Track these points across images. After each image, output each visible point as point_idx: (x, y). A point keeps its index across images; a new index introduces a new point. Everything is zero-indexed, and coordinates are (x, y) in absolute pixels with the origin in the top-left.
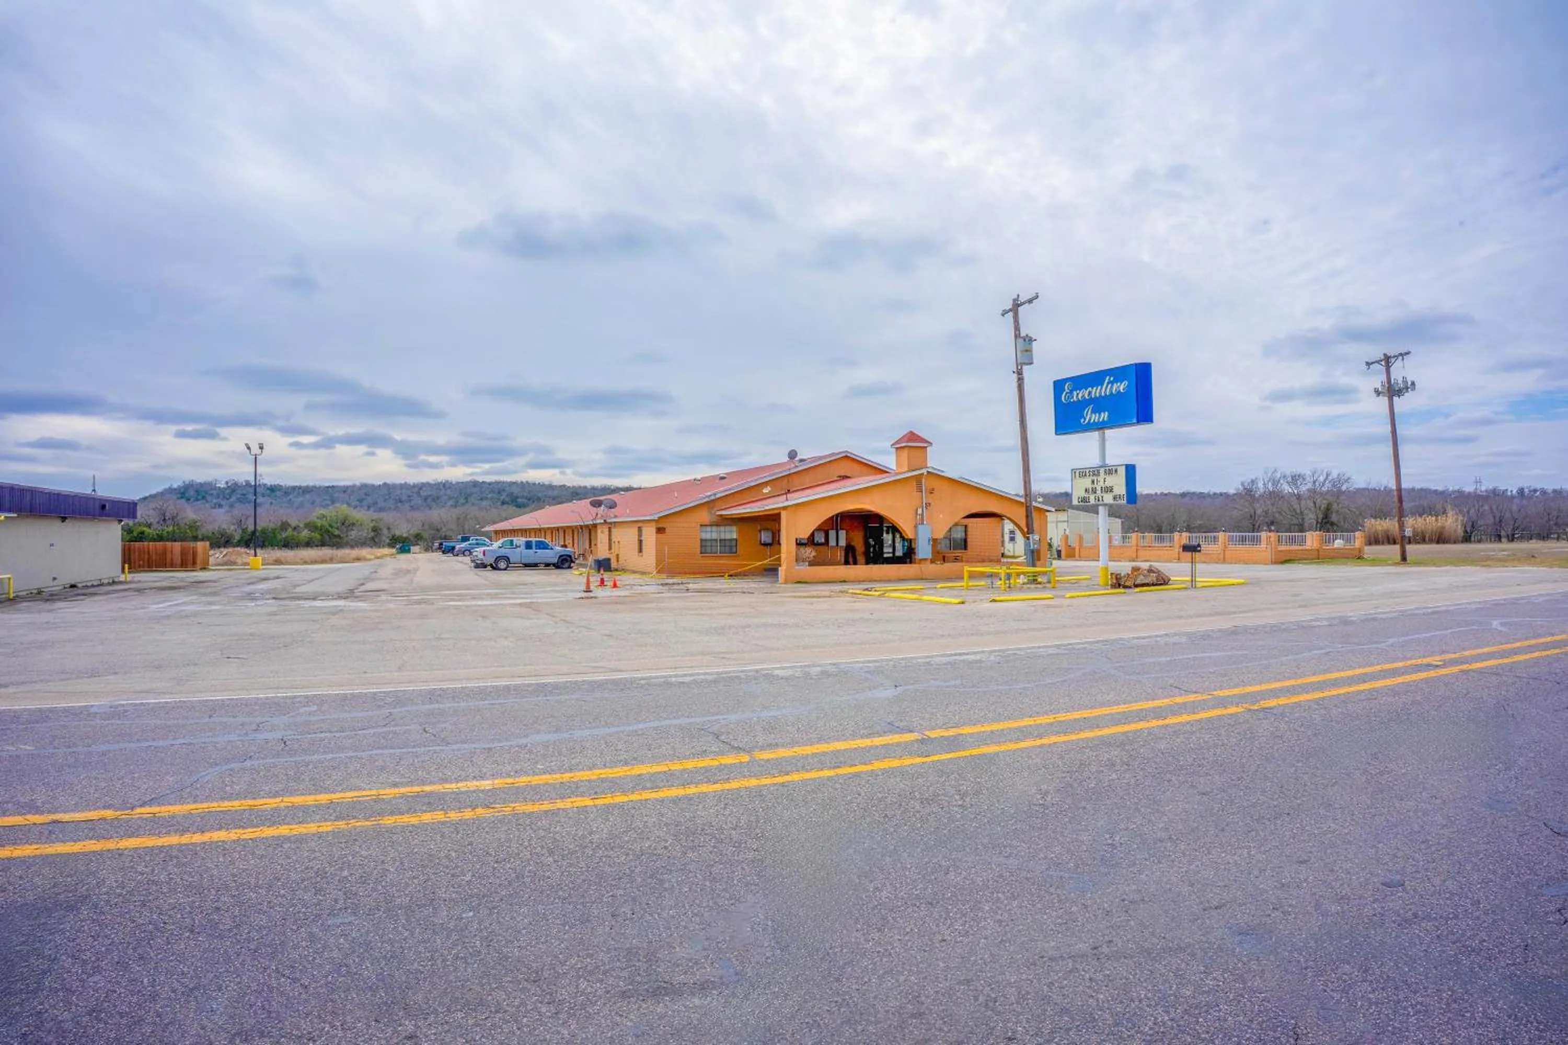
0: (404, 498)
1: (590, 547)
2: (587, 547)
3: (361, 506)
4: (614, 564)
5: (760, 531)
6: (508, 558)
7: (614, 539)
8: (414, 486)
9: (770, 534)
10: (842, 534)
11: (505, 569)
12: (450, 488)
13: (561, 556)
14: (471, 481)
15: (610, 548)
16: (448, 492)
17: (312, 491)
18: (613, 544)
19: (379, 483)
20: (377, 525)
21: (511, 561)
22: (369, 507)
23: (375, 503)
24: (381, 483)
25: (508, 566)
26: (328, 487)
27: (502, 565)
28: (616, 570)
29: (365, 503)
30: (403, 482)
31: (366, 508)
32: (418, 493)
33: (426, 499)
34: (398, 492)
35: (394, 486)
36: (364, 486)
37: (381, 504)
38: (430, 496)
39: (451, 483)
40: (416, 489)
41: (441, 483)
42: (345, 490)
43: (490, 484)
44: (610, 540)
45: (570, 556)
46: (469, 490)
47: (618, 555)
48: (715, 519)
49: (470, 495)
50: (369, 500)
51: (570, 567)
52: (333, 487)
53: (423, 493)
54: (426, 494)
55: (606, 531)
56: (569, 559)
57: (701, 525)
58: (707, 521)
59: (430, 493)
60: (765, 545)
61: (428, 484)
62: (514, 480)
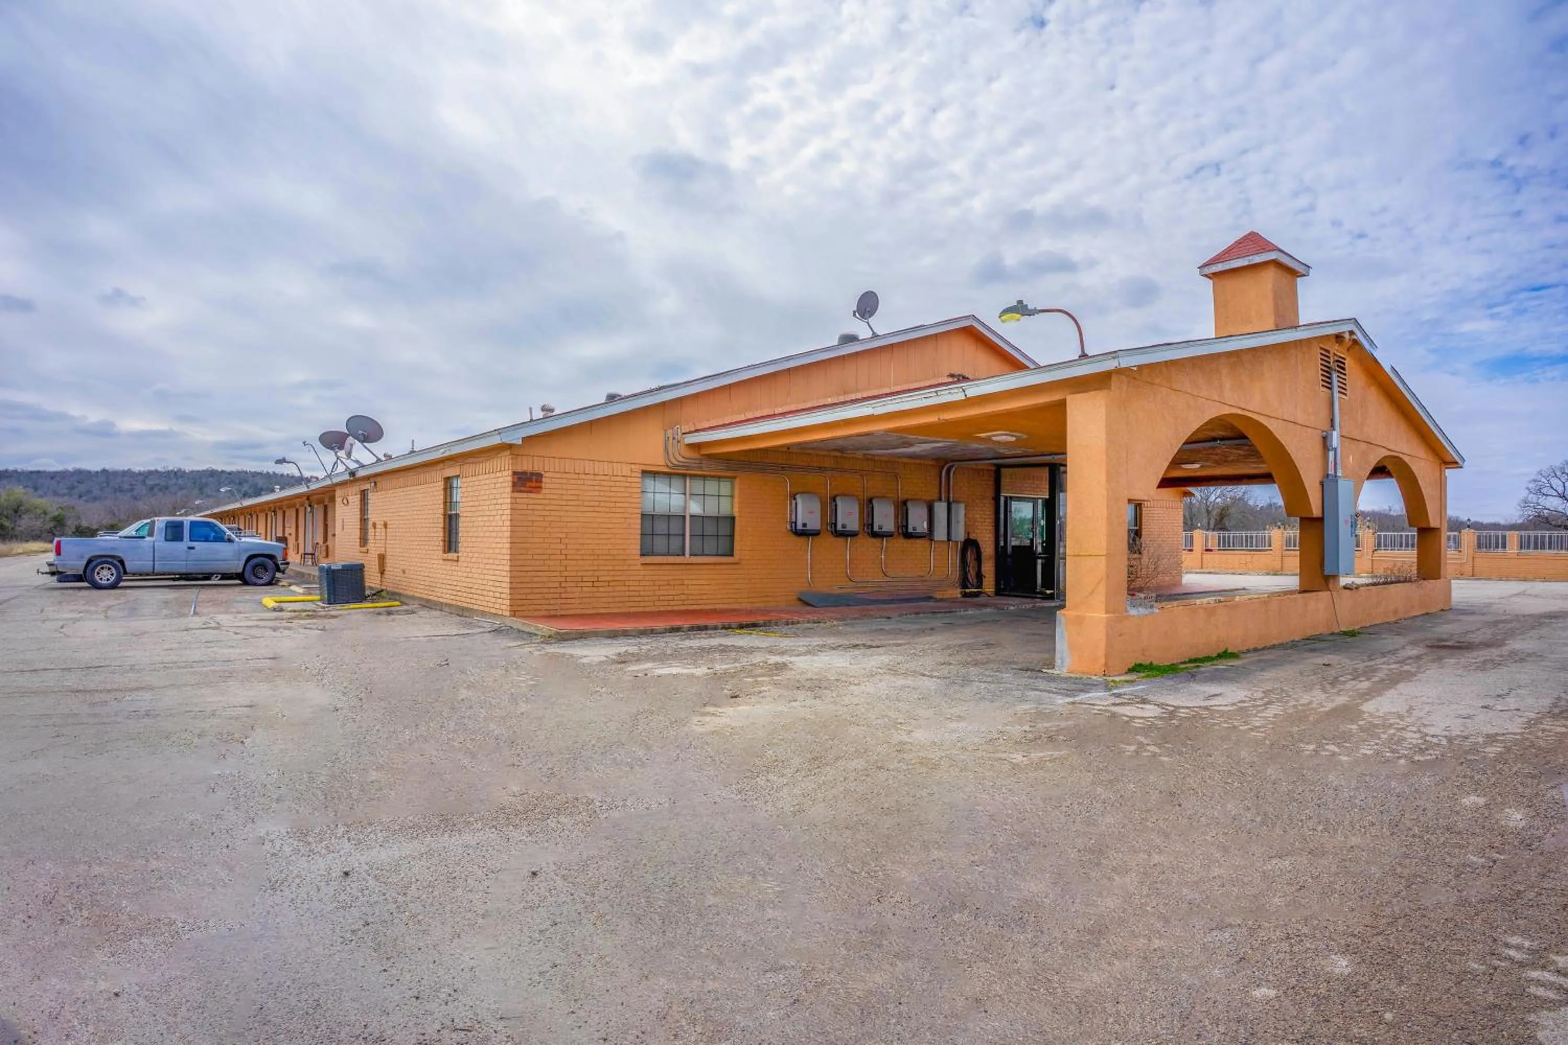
0: (126, 486)
1: (325, 540)
2: (320, 540)
3: (71, 495)
4: (372, 580)
5: (793, 497)
6: (122, 562)
7: (372, 517)
8: (140, 474)
9: (816, 506)
10: (960, 512)
11: (114, 586)
12: (181, 477)
13: (250, 558)
14: (207, 471)
15: (364, 541)
16: (180, 482)
17: (11, 476)
18: (371, 531)
19: (96, 470)
20: (63, 513)
21: (129, 566)
22: (80, 497)
23: (89, 492)
24: (99, 469)
25: (119, 579)
26: (31, 472)
27: (105, 575)
28: (378, 594)
29: (76, 491)
30: (126, 469)
31: (77, 497)
32: (144, 482)
33: (152, 488)
34: (119, 480)
35: (115, 474)
36: (79, 472)
37: (96, 492)
38: (158, 485)
39: (184, 472)
40: (141, 478)
41: (172, 471)
42: (53, 476)
43: (230, 473)
44: (364, 521)
45: (272, 557)
46: (204, 480)
47: (382, 558)
48: (679, 455)
49: (206, 485)
50: (82, 488)
51: (271, 583)
52: (39, 472)
53: (150, 482)
54: (152, 483)
55: (355, 500)
56: (269, 562)
57: (644, 473)
58: (658, 461)
59: (157, 482)
60: (803, 533)
61: (156, 471)
62: (259, 470)
